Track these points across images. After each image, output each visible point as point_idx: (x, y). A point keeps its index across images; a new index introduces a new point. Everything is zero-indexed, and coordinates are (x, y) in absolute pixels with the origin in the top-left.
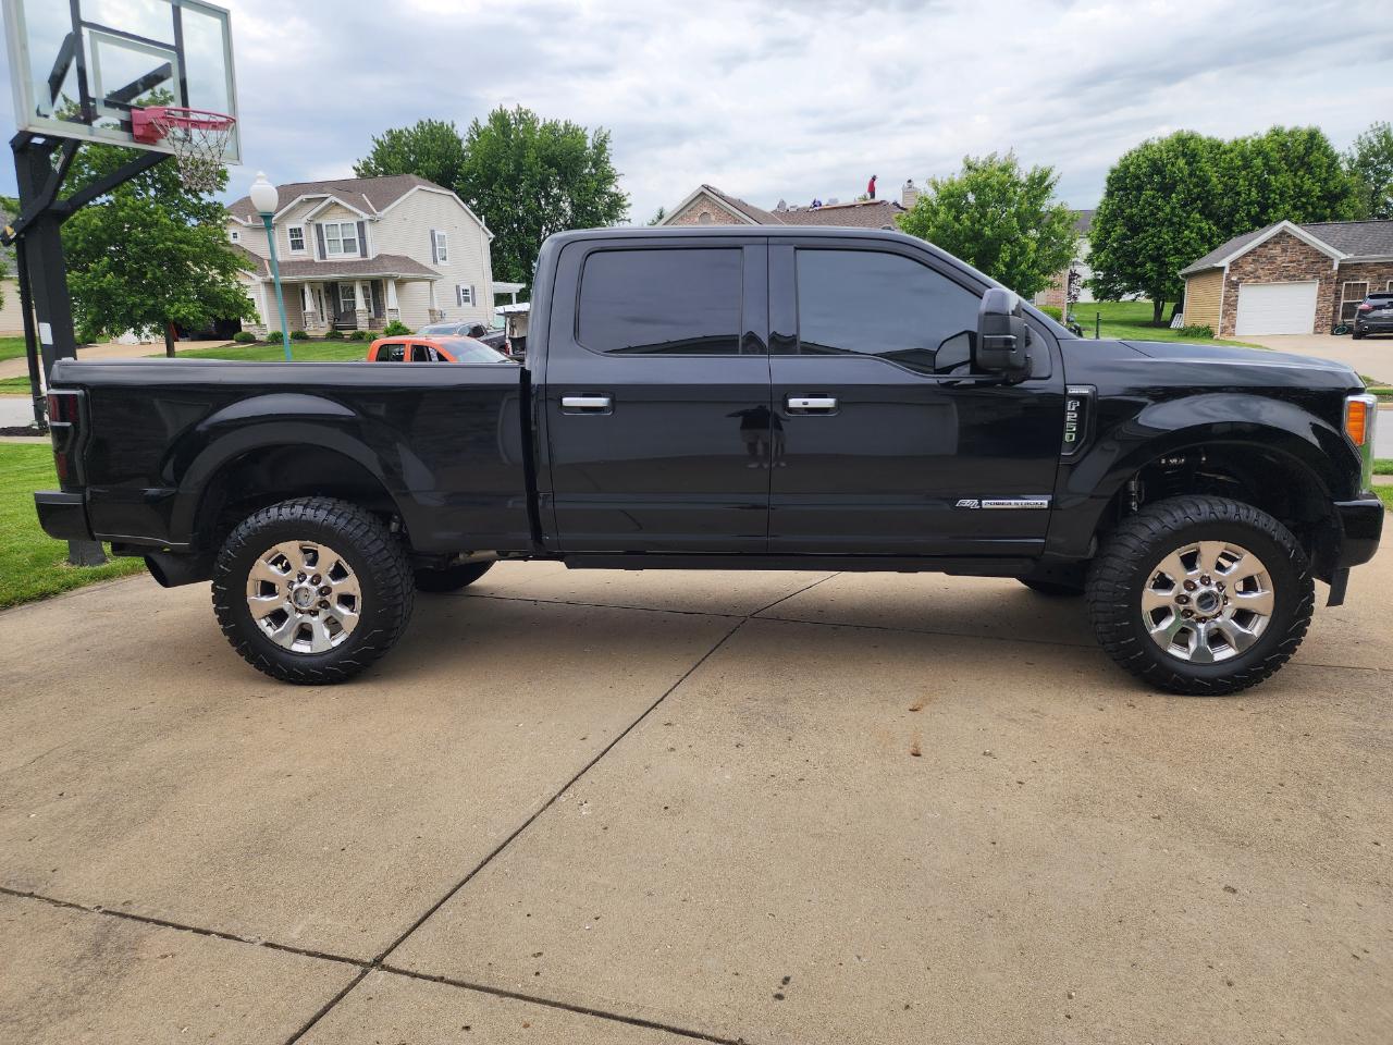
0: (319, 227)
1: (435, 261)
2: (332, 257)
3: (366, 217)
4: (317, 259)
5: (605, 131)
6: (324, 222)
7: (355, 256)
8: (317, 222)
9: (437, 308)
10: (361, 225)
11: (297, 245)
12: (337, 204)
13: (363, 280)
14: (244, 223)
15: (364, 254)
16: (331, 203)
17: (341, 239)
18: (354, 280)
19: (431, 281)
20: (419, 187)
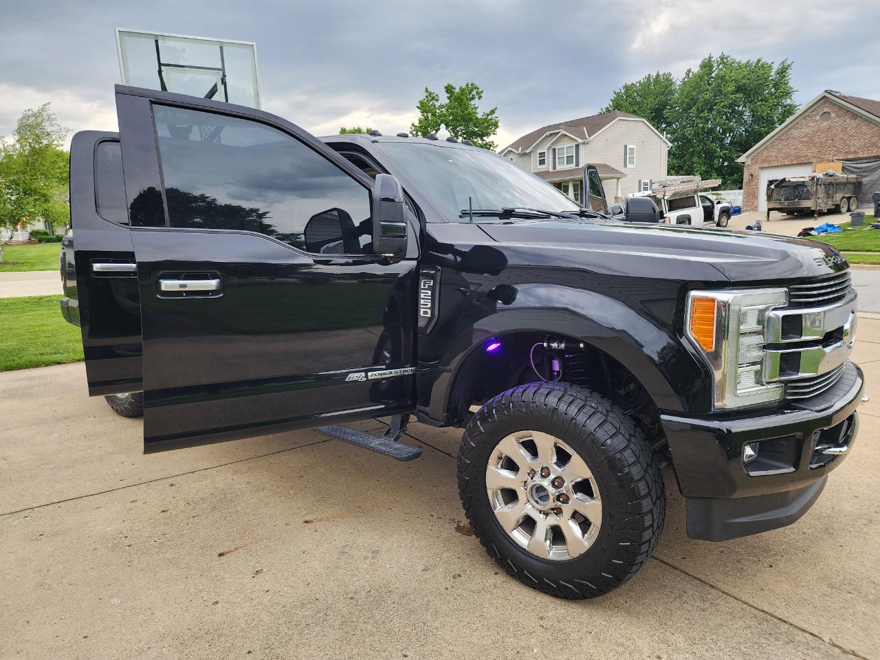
0: (554, 150)
1: (625, 166)
2: (559, 168)
3: (580, 141)
4: (551, 170)
5: (788, 62)
6: (557, 147)
7: (573, 166)
8: (554, 147)
9: (620, 195)
10: (577, 146)
11: (542, 162)
12: (566, 135)
13: (574, 180)
14: (516, 152)
15: (577, 164)
16: (562, 135)
17: (565, 156)
18: (568, 181)
19: (618, 179)
20: (619, 118)
